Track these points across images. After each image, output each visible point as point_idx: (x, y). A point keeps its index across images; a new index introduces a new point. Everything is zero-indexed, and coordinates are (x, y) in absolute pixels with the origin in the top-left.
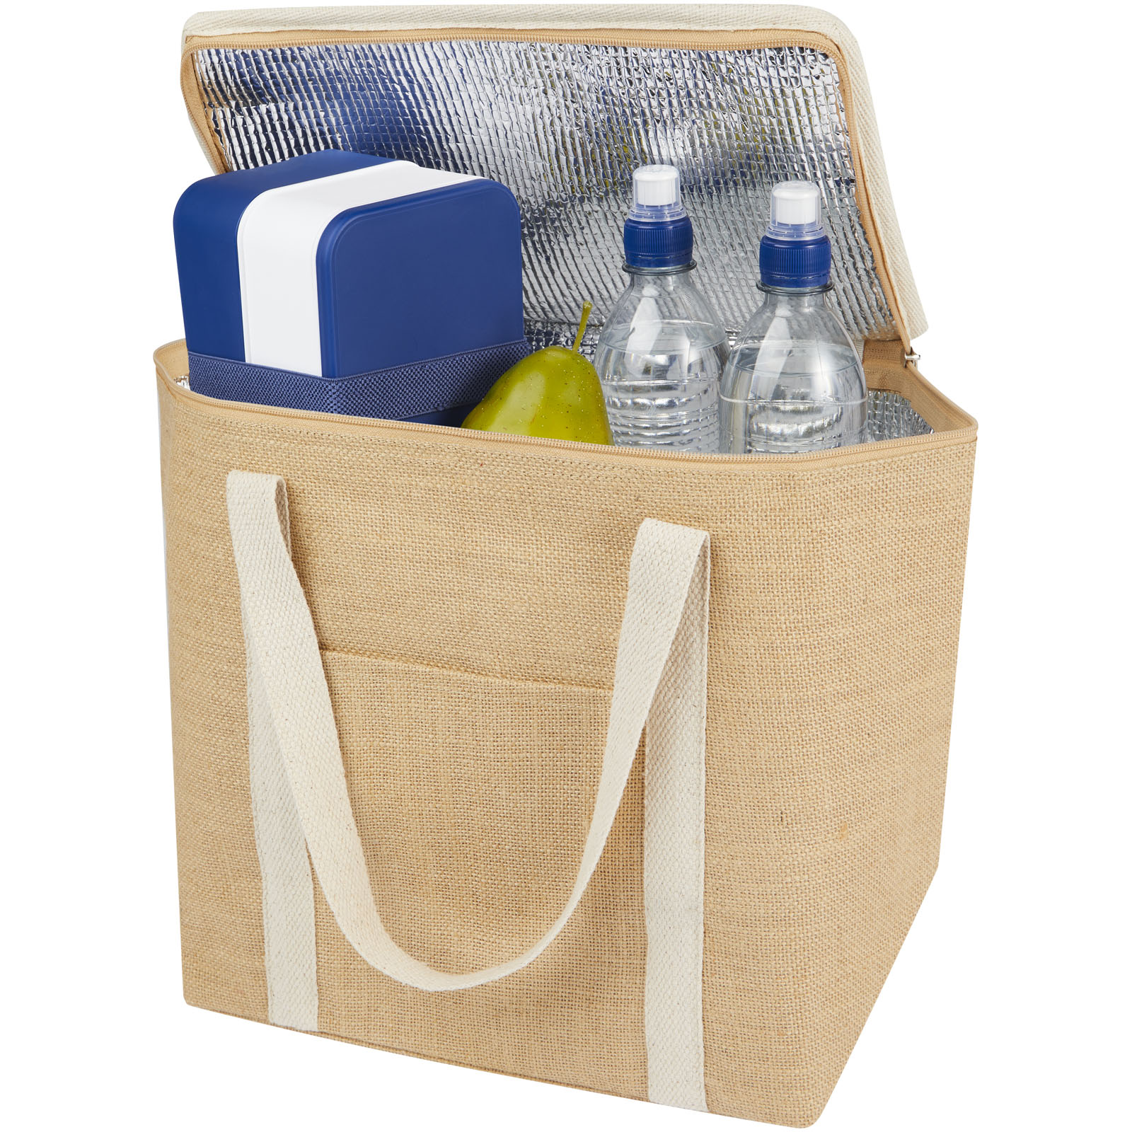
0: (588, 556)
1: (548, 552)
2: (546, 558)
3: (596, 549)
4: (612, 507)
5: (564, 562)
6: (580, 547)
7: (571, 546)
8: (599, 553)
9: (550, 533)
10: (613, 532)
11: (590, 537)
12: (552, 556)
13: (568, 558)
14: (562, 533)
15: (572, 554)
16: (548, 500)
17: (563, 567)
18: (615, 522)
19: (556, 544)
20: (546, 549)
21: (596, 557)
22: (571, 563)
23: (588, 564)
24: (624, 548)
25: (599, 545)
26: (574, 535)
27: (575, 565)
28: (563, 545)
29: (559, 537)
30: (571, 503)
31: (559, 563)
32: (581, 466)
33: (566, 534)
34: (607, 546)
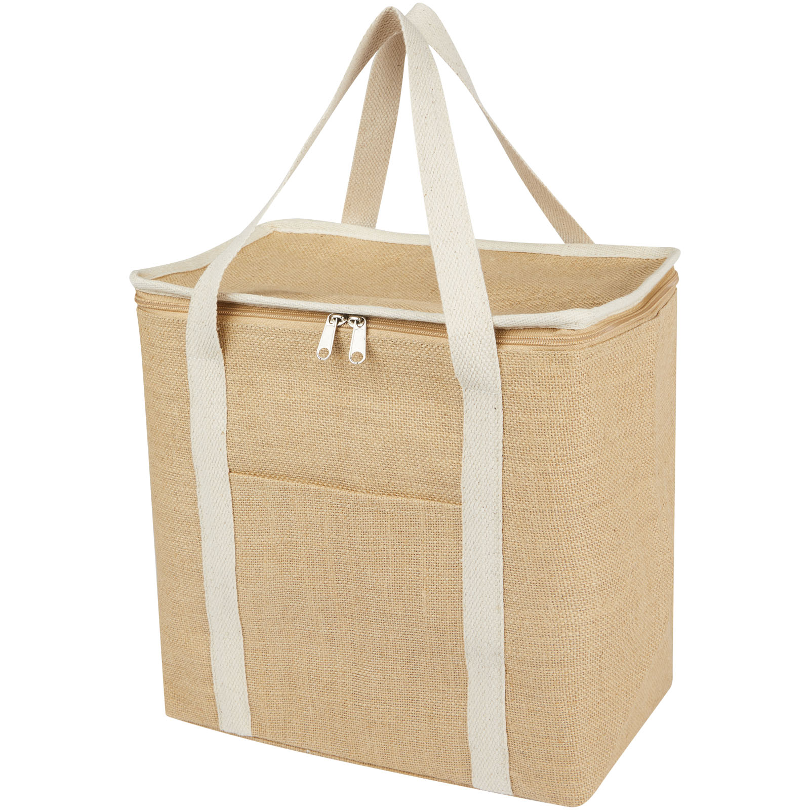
0: (423, 409)
1: (397, 405)
2: (396, 410)
3: (428, 403)
4: (439, 374)
5: (407, 412)
6: (418, 402)
7: (412, 402)
8: (431, 407)
9: (399, 392)
10: (440, 392)
11: (425, 395)
12: (399, 409)
13: (410, 410)
14: (406, 392)
15: (413, 407)
16: (396, 369)
17: (406, 416)
18: (441, 385)
19: (402, 400)
20: (395, 404)
21: (428, 409)
22: (412, 413)
23: (423, 414)
24: (447, 403)
25: (430, 401)
26: (414, 394)
27: (414, 414)
28: (407, 401)
29: (404, 395)
30: (411, 371)
31: (404, 413)
32: (417, 345)
33: (409, 393)
34: (436, 402)
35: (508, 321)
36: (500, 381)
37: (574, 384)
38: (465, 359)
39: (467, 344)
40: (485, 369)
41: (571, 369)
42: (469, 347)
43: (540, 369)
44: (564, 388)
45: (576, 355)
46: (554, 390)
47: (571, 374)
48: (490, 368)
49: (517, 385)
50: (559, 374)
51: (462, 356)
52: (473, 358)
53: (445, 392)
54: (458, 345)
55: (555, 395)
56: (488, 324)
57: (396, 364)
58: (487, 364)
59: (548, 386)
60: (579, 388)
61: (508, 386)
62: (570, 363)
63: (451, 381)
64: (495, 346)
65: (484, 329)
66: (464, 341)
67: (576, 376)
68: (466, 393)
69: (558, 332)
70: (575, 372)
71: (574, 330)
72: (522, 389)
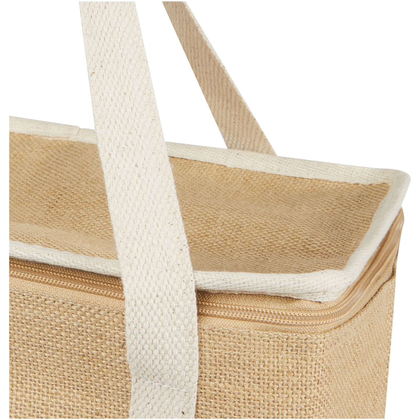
0: (62, 402)
1: (19, 393)
2: (17, 399)
3: (71, 395)
4: (94, 352)
5: (36, 405)
6: (54, 391)
7: (45, 390)
8: (75, 400)
9: (24, 373)
10: (92, 379)
11: (66, 382)
12: (23, 399)
13: (41, 402)
14: (37, 375)
15: (45, 398)
16: (25, 338)
17: (34, 411)
18: (96, 368)
19: (28, 386)
20: (17, 390)
21: (71, 403)
22: (43, 407)
23: (62, 410)
24: (102, 396)
25: (75, 391)
26: (49, 378)
27: (47, 410)
28: (36, 388)
29: (33, 378)
30: (50, 343)
31: (30, 406)
32: (65, 305)
33: (41, 376)
34: (84, 393)
35: (219, 282)
36: (197, 374)
37: (311, 385)
38: (146, 336)
39: (152, 313)
40: (176, 352)
41: (309, 362)
42: (156, 318)
43: (262, 359)
44: (295, 390)
45: (318, 341)
46: (280, 391)
47: (309, 369)
48: (183, 351)
49: (223, 380)
50: (290, 368)
51: (143, 331)
52: (160, 335)
53: (101, 380)
54: (139, 314)
55: (280, 400)
56: (187, 283)
57: (25, 330)
58: (179, 345)
59: (271, 384)
60: (316, 391)
61: (208, 381)
62: (309, 353)
63: (113, 364)
64: (195, 318)
65: (181, 292)
66: (148, 307)
67: (315, 373)
68: (137, 385)
69: (296, 304)
70: (314, 366)
71: (320, 302)
72: (230, 386)
